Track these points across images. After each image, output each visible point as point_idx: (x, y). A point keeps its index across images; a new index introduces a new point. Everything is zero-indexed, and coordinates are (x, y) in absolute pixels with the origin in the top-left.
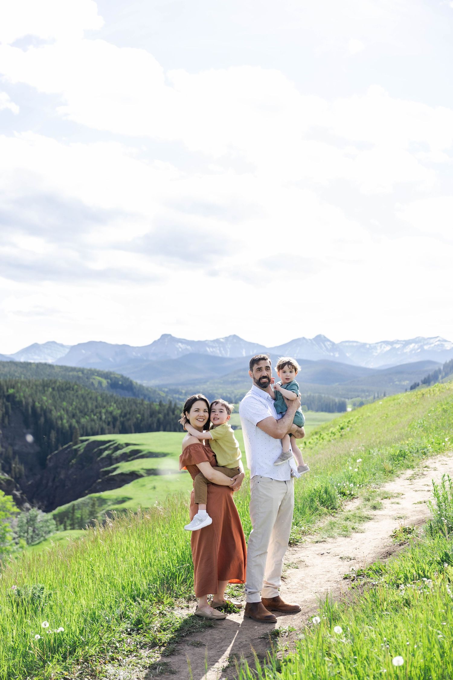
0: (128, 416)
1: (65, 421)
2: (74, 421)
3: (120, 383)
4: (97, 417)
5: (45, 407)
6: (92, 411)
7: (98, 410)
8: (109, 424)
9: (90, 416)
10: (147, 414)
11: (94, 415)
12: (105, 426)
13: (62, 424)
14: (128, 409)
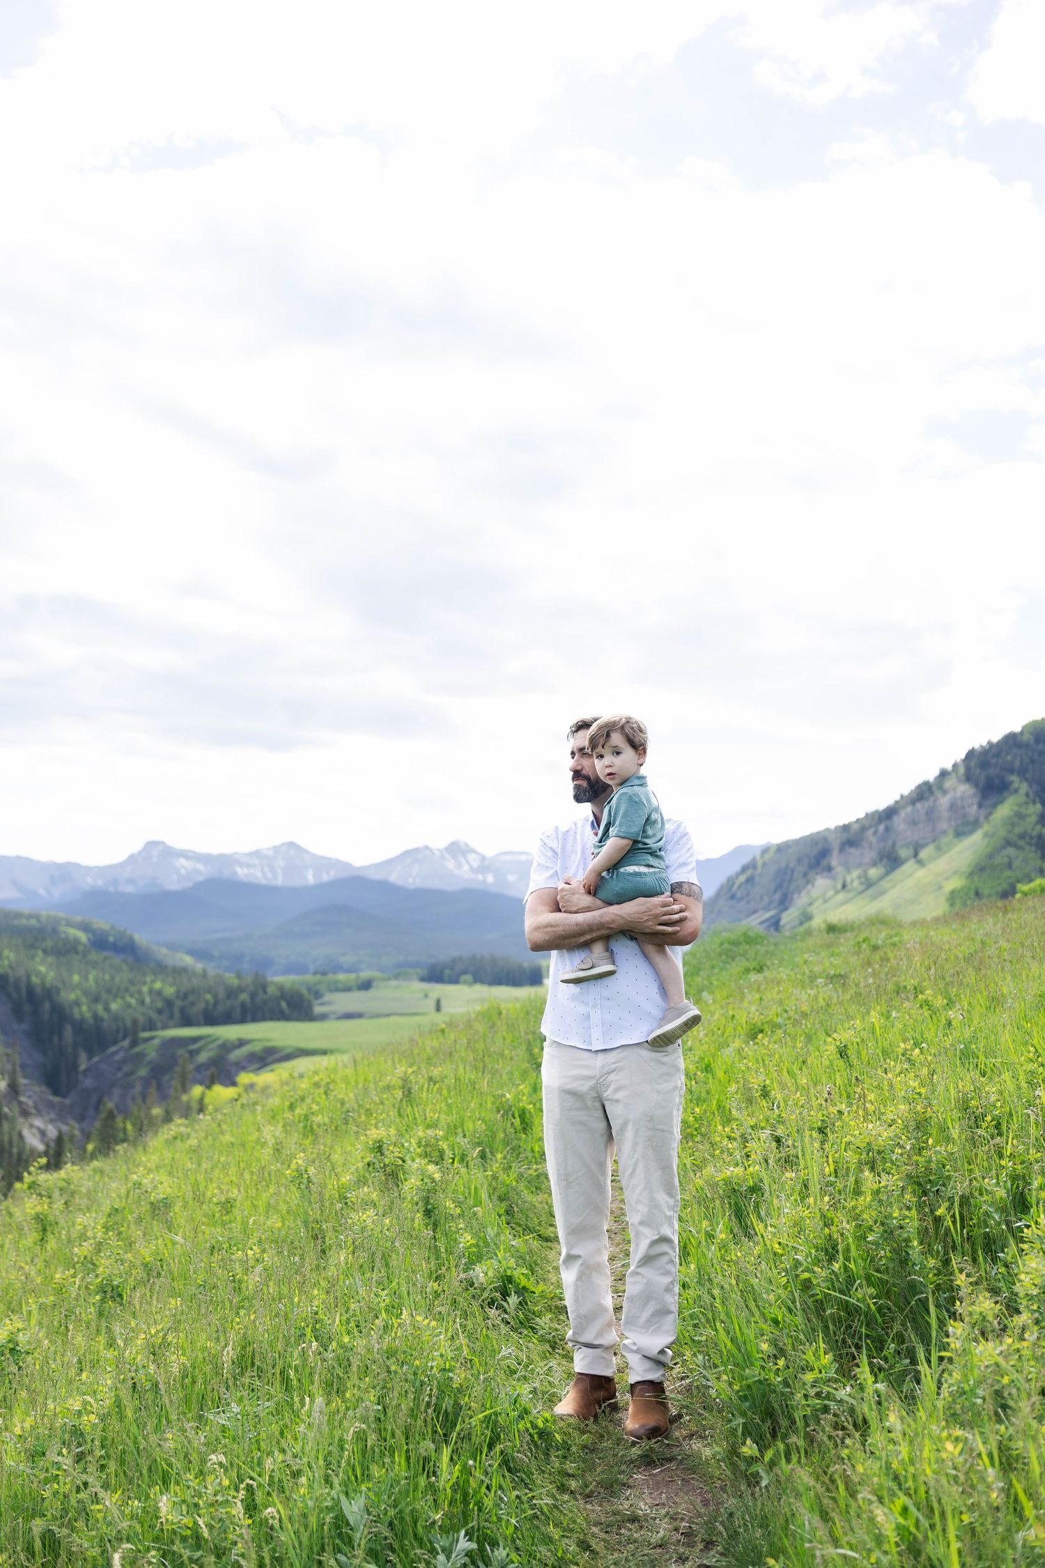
0: (191, 998)
1: (84, 1008)
2: (100, 1008)
3: (111, 939)
5: (48, 985)
6: (127, 990)
7: (133, 989)
8: (160, 1012)
9: (123, 998)
10: (221, 994)
12: (154, 1016)
13: (81, 1013)
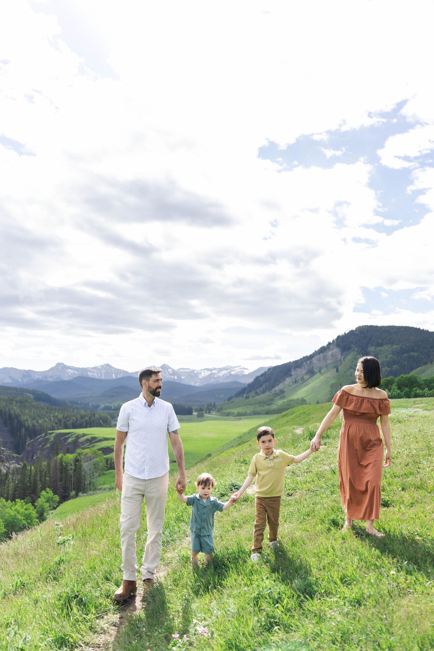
0: (68, 419)
1: (29, 422)
2: (35, 422)
3: (42, 397)
4: (49, 419)
5: (17, 414)
6: (45, 416)
7: (47, 415)
8: (57, 423)
9: (43, 418)
10: (79, 417)
11: (47, 418)
12: (54, 425)
13: (28, 424)
14: (67, 414)
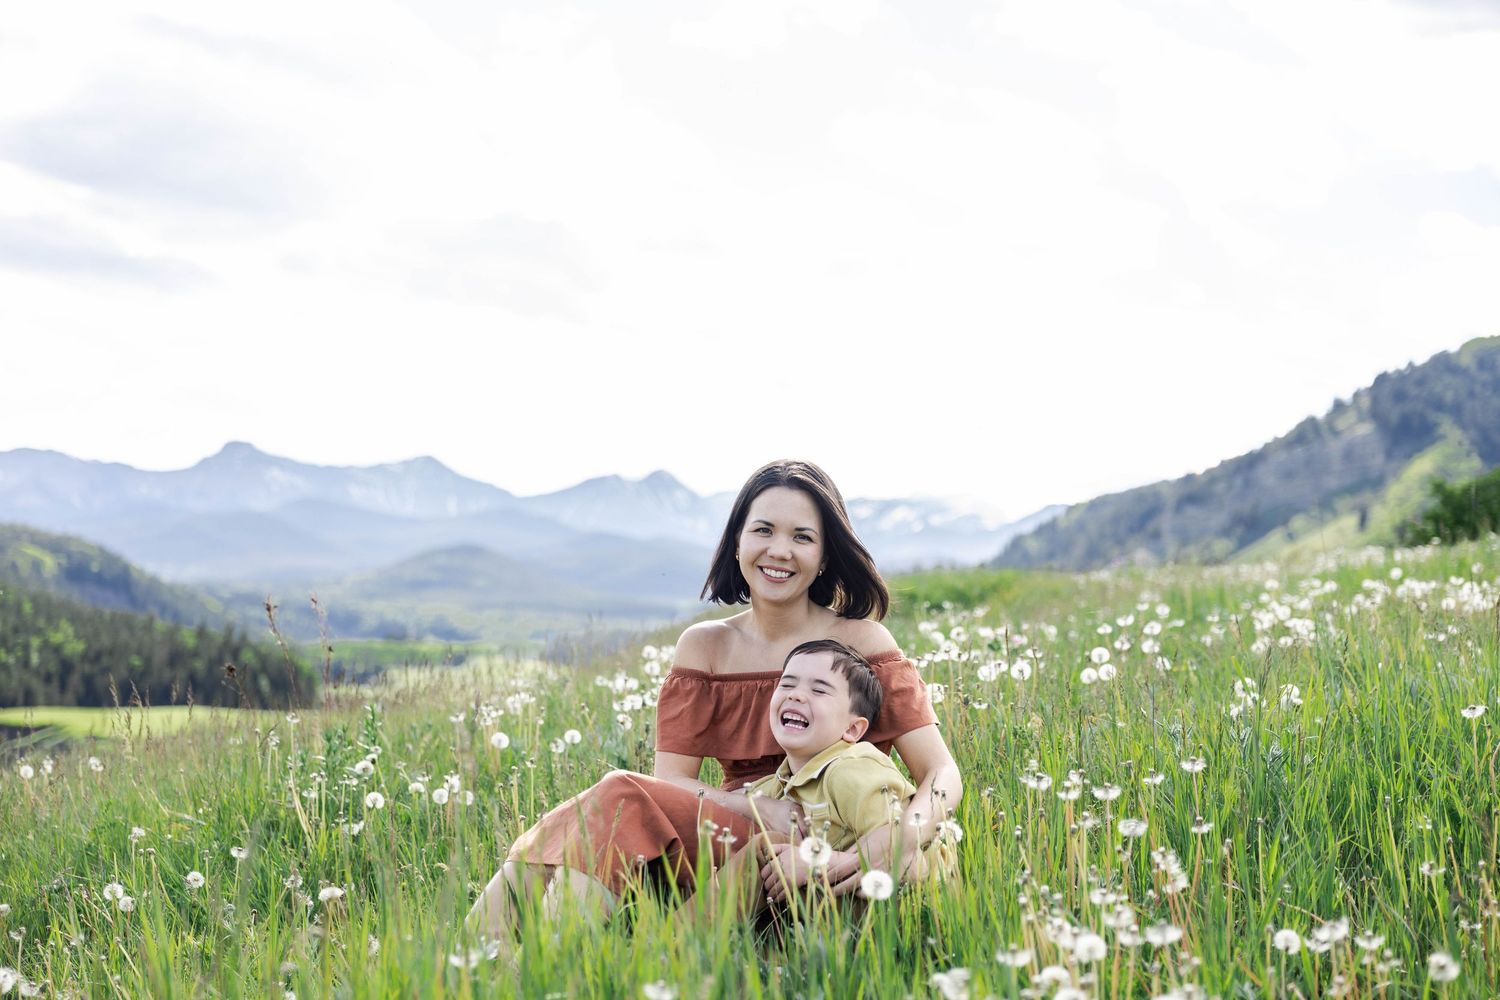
0: (105, 661)
3: (95, 567)
4: (17, 658)
7: (20, 639)
8: (48, 679)
10: (160, 655)
11: (8, 652)
14: (105, 640)
